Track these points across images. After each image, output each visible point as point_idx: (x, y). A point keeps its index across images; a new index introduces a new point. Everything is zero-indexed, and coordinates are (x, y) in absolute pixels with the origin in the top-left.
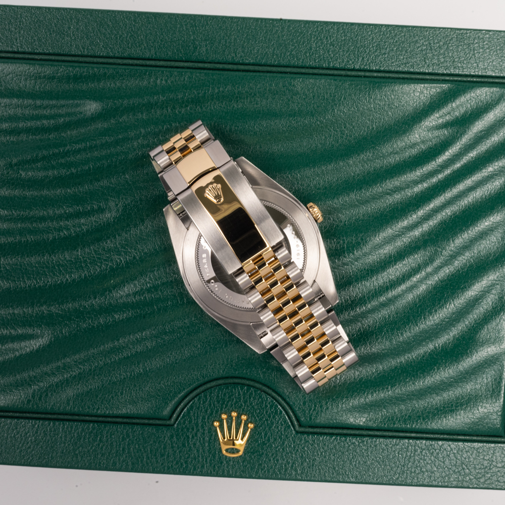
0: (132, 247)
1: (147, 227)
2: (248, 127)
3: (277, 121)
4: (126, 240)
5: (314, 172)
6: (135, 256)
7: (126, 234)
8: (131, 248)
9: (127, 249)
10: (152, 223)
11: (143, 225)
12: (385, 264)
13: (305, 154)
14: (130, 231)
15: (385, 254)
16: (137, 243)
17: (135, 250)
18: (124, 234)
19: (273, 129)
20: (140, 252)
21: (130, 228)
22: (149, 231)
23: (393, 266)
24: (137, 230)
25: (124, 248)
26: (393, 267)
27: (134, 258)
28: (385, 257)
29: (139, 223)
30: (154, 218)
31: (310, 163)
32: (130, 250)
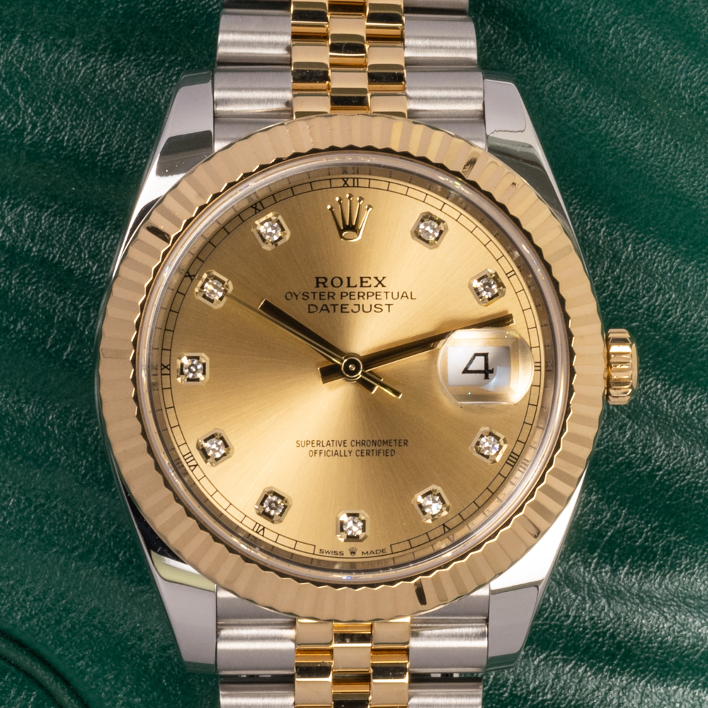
0: (34, 99)
1: (118, 76)
2: (594, 14)
3: (684, 60)
4: (34, 68)
5: (677, 270)
6: (25, 129)
7: (47, 51)
8: (31, 100)
9: (17, 95)
10: (139, 75)
11: (111, 61)
12: (678, 665)
13: (692, 203)
14: (62, 53)
15: (698, 637)
16: (56, 99)
17: (37, 114)
18: (39, 49)
19: (656, 72)
20: (46, 129)
21: (69, 45)
22: (112, 91)
23: (694, 687)
24: (85, 62)
25: (12, 87)
26: (692, 688)
27: (20, 132)
28: (694, 646)
29: (105, 49)
30: (154, 69)
31: (684, 239)
32: (21, 103)
